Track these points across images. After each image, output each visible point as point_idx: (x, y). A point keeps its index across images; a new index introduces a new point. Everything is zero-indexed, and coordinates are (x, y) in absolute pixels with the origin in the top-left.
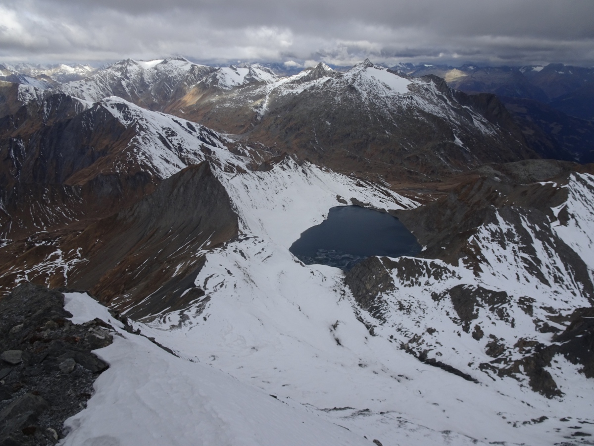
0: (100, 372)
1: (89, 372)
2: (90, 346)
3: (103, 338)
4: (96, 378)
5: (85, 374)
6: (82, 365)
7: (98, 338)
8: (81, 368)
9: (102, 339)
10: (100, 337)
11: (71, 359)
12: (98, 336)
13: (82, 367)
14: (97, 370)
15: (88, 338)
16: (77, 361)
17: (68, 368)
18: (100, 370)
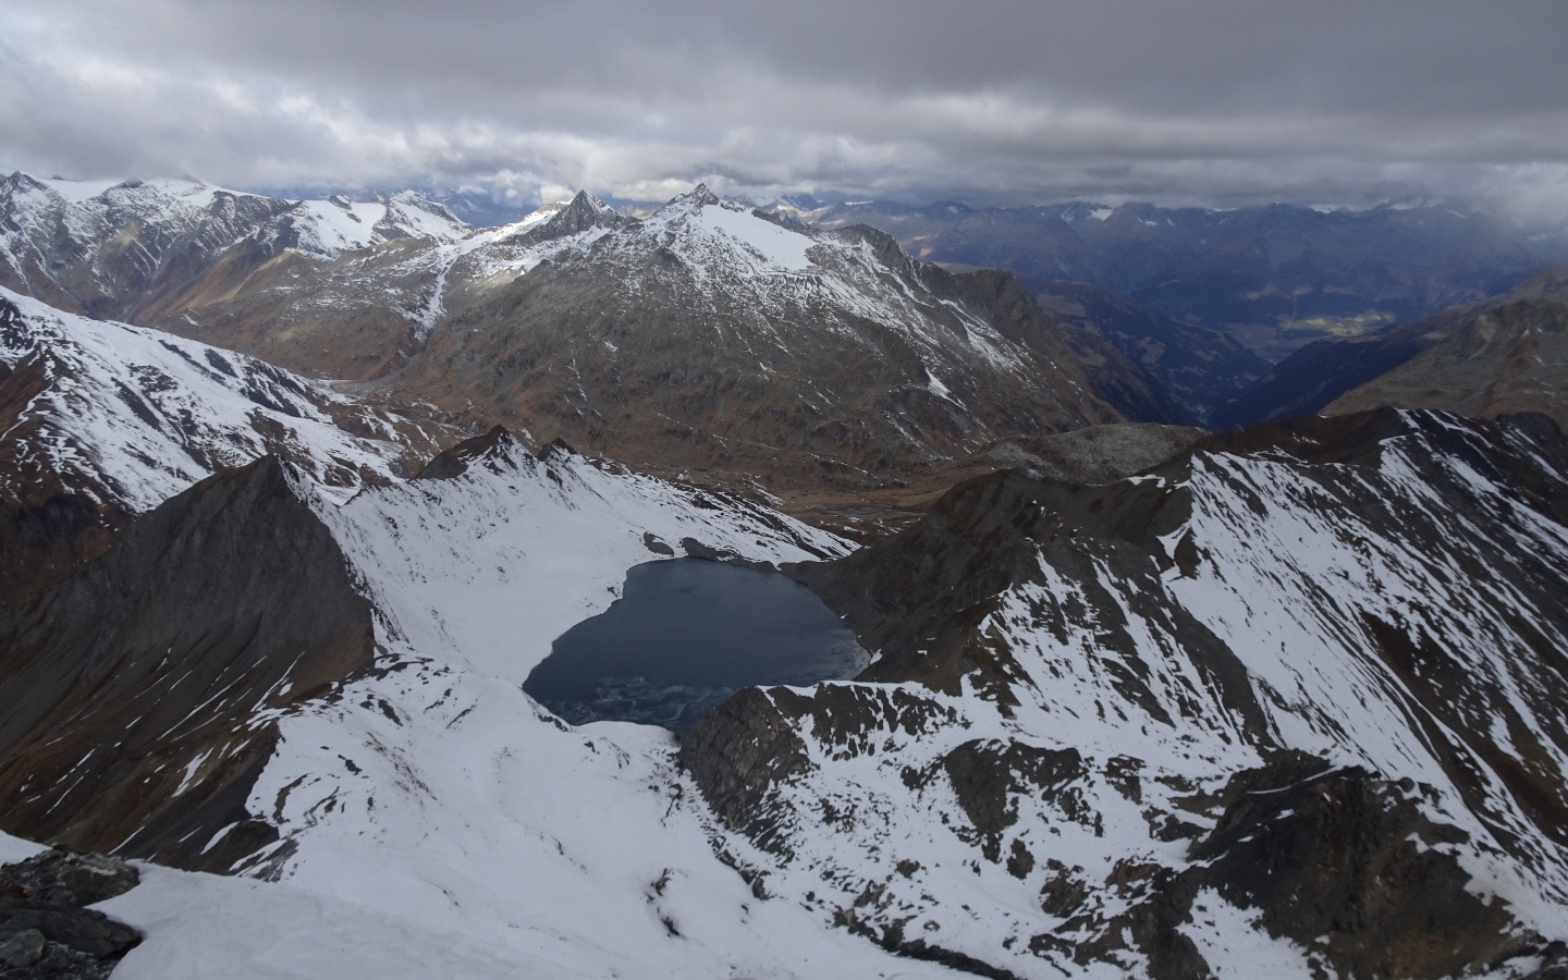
0: (119, 954)
1: (87, 957)
2: (73, 899)
3: (113, 873)
4: (111, 969)
5: (77, 962)
6: (63, 942)
7: (96, 875)
8: (62, 951)
9: (108, 877)
10: (105, 872)
11: (31, 931)
12: (95, 870)
13: (65, 947)
14: (109, 949)
15: (65, 878)
16: (49, 936)
17: (27, 952)
18: (120, 948)
